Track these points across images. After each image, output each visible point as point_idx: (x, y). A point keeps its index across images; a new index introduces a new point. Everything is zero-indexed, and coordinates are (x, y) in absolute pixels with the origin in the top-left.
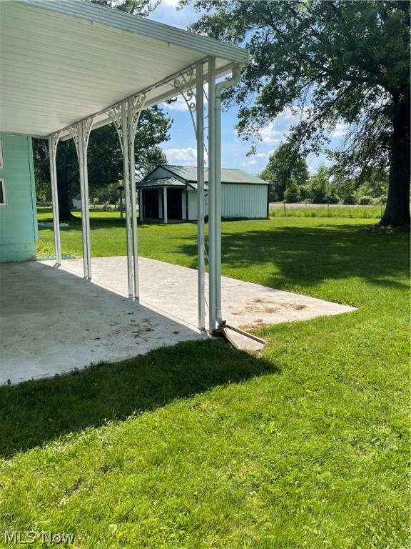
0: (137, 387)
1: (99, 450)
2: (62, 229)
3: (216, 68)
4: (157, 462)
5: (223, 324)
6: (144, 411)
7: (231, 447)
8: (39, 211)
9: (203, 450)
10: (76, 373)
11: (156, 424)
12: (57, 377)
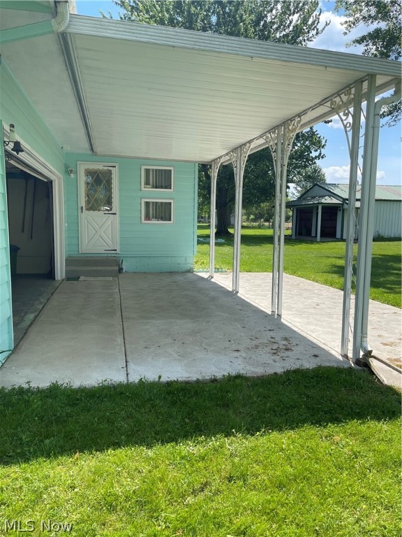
0: (269, 405)
1: (226, 460)
2: (217, 244)
3: (377, 85)
4: (281, 486)
5: (368, 354)
6: (273, 431)
7: (363, 490)
8: (199, 227)
9: (330, 485)
10: (214, 381)
11: (284, 446)
12: (198, 381)
